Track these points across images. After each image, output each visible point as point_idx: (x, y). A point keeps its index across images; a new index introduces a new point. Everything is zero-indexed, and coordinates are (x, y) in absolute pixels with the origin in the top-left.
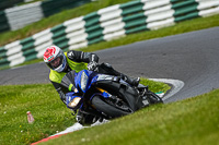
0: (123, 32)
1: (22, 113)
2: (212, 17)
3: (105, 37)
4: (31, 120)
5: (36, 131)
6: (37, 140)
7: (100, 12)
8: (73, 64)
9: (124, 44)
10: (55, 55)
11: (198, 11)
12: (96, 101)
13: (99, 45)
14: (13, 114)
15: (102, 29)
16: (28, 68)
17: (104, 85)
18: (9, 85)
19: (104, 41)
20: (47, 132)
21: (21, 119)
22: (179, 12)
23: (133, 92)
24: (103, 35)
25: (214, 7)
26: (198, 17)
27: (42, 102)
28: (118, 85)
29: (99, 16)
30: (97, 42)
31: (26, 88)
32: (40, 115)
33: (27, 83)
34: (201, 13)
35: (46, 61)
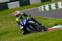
12: (28, 29)
28: (35, 25)
35: (15, 15)
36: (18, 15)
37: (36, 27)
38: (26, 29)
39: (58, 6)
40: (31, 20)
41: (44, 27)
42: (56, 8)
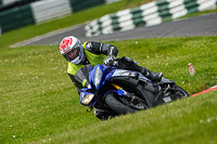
1: (184, 64)
4: (192, 72)
5: (197, 83)
6: (198, 91)
8: (92, 57)
10: (72, 46)
14: (175, 66)
16: (189, 20)
17: (120, 81)
18: (171, 37)
20: (209, 84)
21: (182, 71)
23: (153, 89)
27: (203, 54)
28: (136, 82)
31: (187, 40)
32: (201, 67)
33: (188, 35)
35: (62, 52)
36: (73, 50)
37: (139, 88)
38: (104, 102)
39: (168, 9)
40: (118, 67)
41: (172, 84)
42: (162, 16)
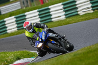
0: (16, 29)
2: (58, 21)
3: (8, 31)
7: (5, 20)
9: (17, 34)
10: (29, 25)
11: (52, 19)
12: (50, 44)
13: (5, 35)
15: (6, 27)
19: (7, 33)
22: (42, 19)
24: (7, 30)
25: (59, 17)
26: (51, 21)
28: (58, 38)
29: (5, 21)
30: (4, 34)
34: (53, 20)
35: (25, 27)
